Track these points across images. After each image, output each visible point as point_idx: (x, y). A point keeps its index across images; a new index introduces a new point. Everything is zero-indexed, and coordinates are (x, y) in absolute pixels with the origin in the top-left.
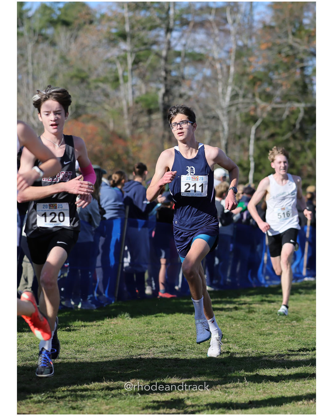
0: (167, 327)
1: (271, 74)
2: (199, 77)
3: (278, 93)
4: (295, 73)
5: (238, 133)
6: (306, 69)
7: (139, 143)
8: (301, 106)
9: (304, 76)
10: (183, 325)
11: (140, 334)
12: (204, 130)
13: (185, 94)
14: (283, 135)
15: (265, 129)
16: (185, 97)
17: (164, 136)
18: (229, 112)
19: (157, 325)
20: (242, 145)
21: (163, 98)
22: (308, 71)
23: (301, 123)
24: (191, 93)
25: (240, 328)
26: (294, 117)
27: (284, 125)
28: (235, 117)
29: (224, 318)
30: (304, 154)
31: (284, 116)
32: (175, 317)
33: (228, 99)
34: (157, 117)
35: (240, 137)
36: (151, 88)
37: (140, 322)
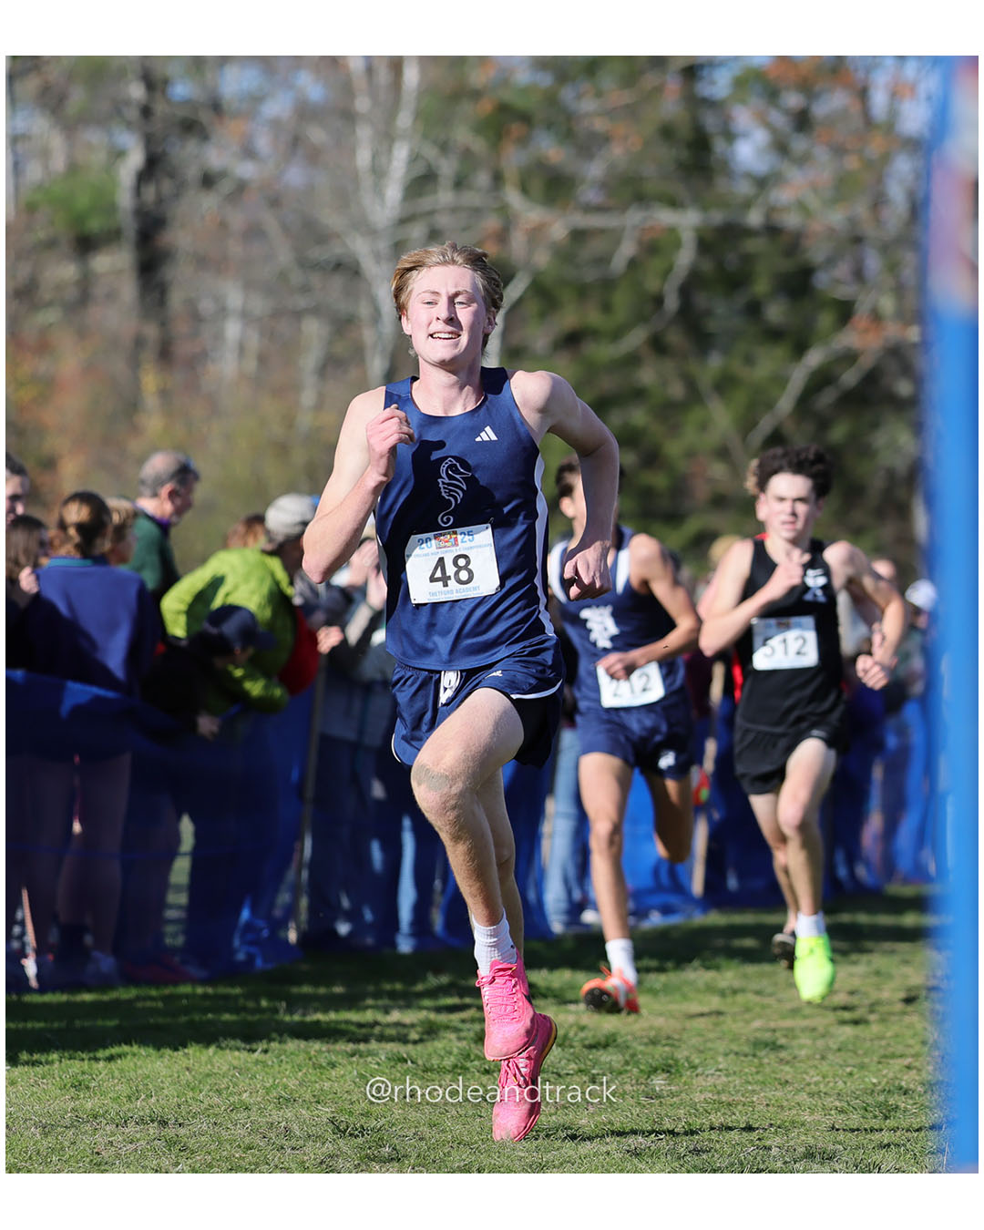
0: (153, 1100)
1: (567, 94)
2: (278, 107)
3: (595, 170)
4: (659, 90)
6: (705, 73)
7: (43, 366)
8: (687, 221)
9: (697, 103)
10: (219, 1092)
12: (298, 315)
13: (223, 174)
14: (617, 334)
15: (542, 315)
16: (225, 187)
17: (139, 342)
18: (399, 247)
19: (111, 1095)
21: (138, 190)
22: (713, 83)
23: (685, 291)
24: (246, 170)
26: (656, 264)
27: (622, 301)
29: (378, 1064)
30: (695, 416)
31: (619, 263)
32: (185, 1062)
33: (394, 192)
34: (115, 264)
36: (89, 147)
37: (45, 1081)
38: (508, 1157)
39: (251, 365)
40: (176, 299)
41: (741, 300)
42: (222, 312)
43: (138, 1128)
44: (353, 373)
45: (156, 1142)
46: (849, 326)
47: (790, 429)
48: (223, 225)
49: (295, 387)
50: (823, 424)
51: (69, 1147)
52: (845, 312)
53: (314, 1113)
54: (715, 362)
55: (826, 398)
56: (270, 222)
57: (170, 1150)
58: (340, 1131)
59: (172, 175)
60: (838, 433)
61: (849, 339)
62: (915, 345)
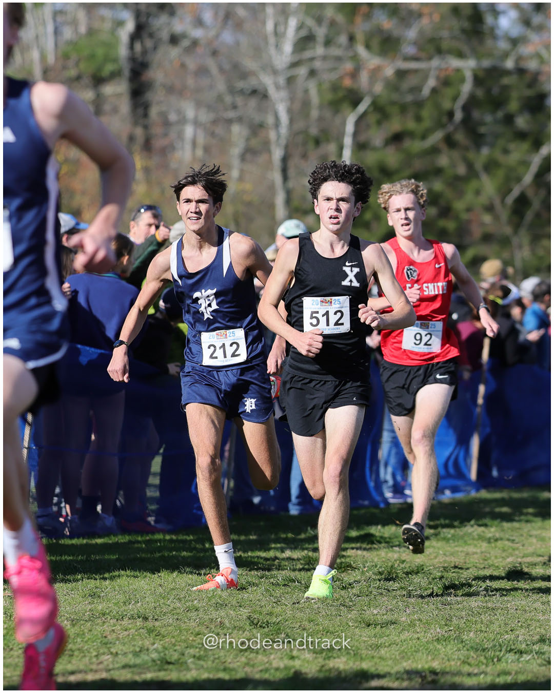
0: (139, 604)
3: (412, 34)
5: (314, 131)
8: (468, 66)
10: (180, 599)
11: (74, 622)
12: (230, 122)
13: (184, 36)
14: (424, 137)
15: (379, 123)
16: (185, 43)
17: (131, 138)
18: (290, 80)
19: (114, 601)
21: (131, 47)
23: (466, 108)
24: (198, 33)
25: (318, 608)
26: (449, 92)
28: (306, 91)
30: (474, 184)
31: (426, 91)
32: (159, 581)
33: (288, 48)
34: (117, 90)
35: (317, 142)
36: (103, 19)
37: (73, 592)
38: (357, 641)
39: (200, 153)
40: (154, 112)
41: (500, 114)
42: (183, 121)
43: (130, 621)
44: (262, 158)
45: (141, 630)
47: (530, 193)
48: (183, 66)
51: (88, 633)
53: (238, 613)
54: (485, 151)
56: (211, 64)
57: (149, 635)
58: (254, 624)
59: (151, 35)
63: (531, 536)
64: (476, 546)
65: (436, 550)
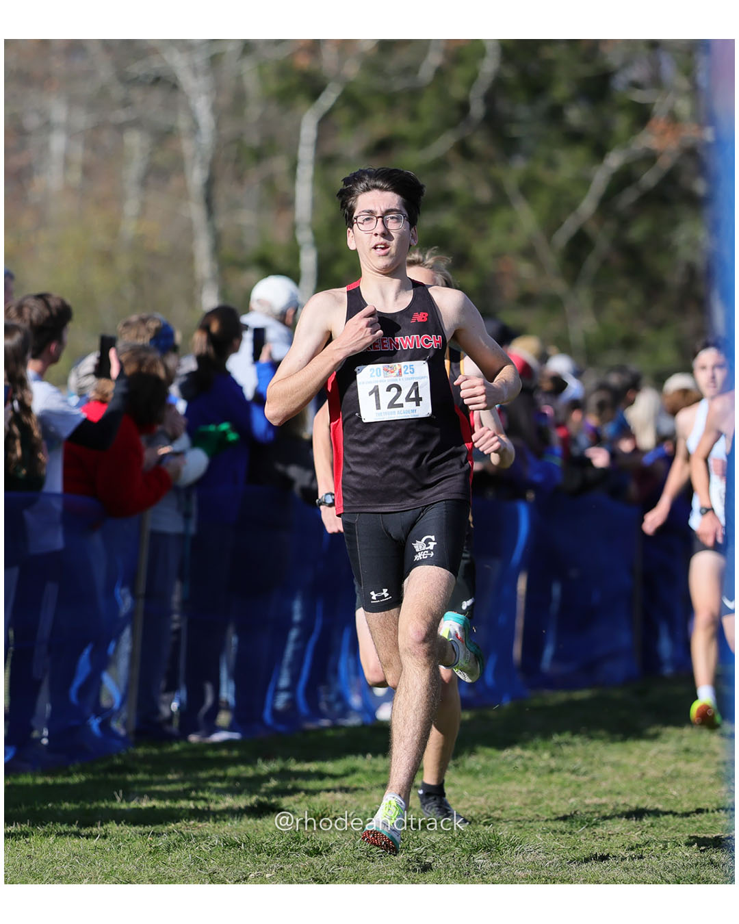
5: (253, 139)
12: (121, 128)
14: (424, 142)
15: (353, 124)
20: (269, 183)
23: (489, 99)
26: (461, 73)
27: (428, 106)
28: (239, 78)
30: (502, 217)
31: (426, 73)
32: (27, 851)
35: (259, 156)
39: (76, 177)
41: (543, 105)
42: (48, 126)
44: (175, 182)
46: (646, 129)
47: (593, 229)
49: (120, 198)
50: (624, 223)
52: (642, 116)
54: (519, 165)
55: (629, 197)
60: (637, 232)
61: (648, 140)
62: (708, 146)
63: (604, 764)
64: (520, 782)
65: (458, 790)
